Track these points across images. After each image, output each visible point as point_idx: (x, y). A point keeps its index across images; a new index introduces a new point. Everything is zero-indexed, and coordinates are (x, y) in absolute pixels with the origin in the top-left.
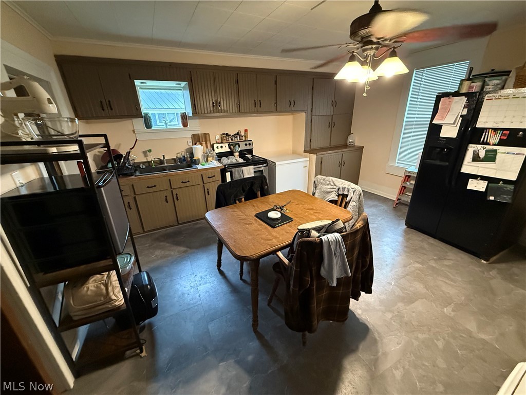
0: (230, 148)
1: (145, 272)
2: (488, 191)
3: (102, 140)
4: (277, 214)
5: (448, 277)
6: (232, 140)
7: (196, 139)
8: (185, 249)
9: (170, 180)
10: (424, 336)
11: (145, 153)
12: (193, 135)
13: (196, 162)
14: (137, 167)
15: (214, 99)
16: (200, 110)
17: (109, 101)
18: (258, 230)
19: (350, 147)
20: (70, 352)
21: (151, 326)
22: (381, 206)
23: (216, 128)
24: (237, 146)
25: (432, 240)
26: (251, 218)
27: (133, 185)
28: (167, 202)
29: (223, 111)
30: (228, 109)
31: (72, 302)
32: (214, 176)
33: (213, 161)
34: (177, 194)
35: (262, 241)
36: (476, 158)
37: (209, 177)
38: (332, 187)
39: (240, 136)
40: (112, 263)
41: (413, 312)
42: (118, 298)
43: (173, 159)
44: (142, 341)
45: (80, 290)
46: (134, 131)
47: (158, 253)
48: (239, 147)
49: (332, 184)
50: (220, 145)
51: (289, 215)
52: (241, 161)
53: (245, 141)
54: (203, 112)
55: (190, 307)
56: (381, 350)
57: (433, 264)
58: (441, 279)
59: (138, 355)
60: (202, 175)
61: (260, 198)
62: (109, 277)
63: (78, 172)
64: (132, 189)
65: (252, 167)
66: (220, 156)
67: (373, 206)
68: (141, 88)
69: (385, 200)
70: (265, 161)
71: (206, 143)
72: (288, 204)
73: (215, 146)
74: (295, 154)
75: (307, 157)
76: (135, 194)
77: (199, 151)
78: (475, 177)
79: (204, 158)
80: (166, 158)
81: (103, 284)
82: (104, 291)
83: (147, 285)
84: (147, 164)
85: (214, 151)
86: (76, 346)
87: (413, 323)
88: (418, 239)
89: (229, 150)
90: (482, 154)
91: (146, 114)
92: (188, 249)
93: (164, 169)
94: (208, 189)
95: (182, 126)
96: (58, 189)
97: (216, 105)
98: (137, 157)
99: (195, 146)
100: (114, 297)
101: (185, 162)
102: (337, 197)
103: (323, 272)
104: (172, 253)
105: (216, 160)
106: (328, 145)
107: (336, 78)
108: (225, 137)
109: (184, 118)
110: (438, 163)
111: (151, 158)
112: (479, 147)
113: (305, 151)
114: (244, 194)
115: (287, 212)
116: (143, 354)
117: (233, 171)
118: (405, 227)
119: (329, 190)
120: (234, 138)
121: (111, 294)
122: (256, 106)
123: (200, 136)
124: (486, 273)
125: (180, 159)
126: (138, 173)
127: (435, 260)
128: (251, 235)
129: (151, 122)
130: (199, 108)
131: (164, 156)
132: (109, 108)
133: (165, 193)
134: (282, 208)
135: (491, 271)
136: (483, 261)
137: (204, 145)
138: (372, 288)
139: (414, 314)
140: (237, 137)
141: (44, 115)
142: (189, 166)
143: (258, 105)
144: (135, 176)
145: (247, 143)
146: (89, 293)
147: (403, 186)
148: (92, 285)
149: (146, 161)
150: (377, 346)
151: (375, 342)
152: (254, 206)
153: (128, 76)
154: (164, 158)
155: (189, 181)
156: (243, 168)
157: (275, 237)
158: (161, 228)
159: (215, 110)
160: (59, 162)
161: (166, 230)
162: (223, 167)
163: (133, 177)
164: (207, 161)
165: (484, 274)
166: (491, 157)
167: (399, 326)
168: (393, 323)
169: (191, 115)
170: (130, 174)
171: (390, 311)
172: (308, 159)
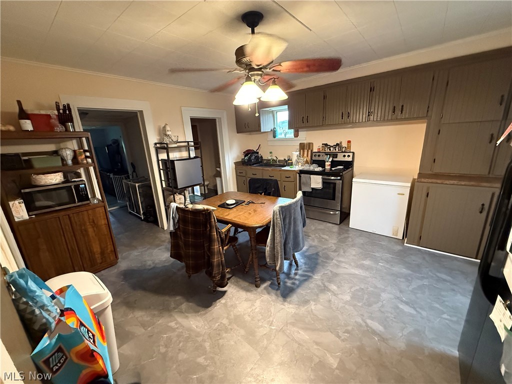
12: (301, 144)
17: (248, 123)
23: (319, 138)
39: (340, 147)
50: (317, 154)
56: (190, 315)
60: (281, 174)
65: (321, 177)
71: (308, 151)
73: (314, 154)
87: (220, 340)
91: (274, 129)
95: (293, 137)
99: (294, 152)
108: (323, 147)
113: (420, 175)
123: (305, 145)
132: (248, 127)
139: (233, 343)
140: (336, 148)
145: (346, 154)
149: (268, 159)
150: (193, 313)
151: (197, 312)
154: (277, 158)
155: (273, 177)
156: (311, 176)
171: (230, 323)
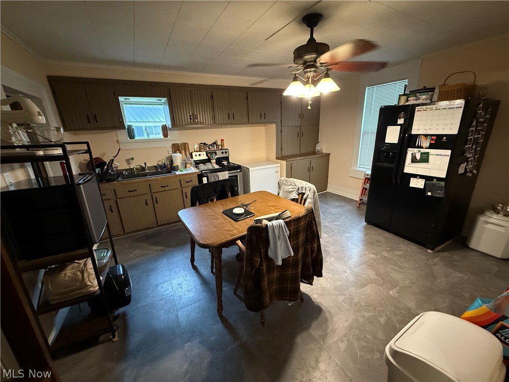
0: (207, 156)
1: (120, 265)
2: (426, 187)
3: (85, 147)
4: (241, 210)
5: (396, 265)
6: (209, 148)
7: (176, 148)
8: (163, 248)
9: (150, 185)
10: (370, 314)
11: (128, 161)
12: (173, 145)
13: (175, 169)
14: (120, 174)
15: (191, 113)
16: (178, 123)
17: (95, 115)
18: (223, 223)
19: (318, 154)
20: (47, 336)
21: (124, 315)
22: (347, 207)
23: (194, 138)
24: (214, 154)
25: (387, 234)
26: (218, 214)
27: (115, 190)
28: (147, 205)
29: (199, 123)
30: (204, 121)
31: (50, 287)
32: (192, 181)
33: (191, 167)
34: (156, 198)
35: (224, 232)
36: (414, 160)
37: (186, 182)
38: (293, 187)
39: (216, 145)
40: (88, 251)
41: (363, 295)
42: (93, 285)
43: (154, 166)
44: (115, 328)
45: (58, 276)
46: (118, 141)
47: (137, 252)
48: (216, 154)
49: (293, 184)
50: (198, 153)
51: (252, 211)
52: (217, 167)
53: (222, 149)
54: (181, 124)
55: (162, 298)
57: (385, 254)
58: (391, 267)
59: (110, 340)
60: (180, 180)
61: (230, 198)
62: (85, 265)
63: (61, 174)
64: (113, 193)
65: (228, 172)
66: (197, 163)
67: (339, 206)
68: (126, 104)
69: (349, 201)
70: (239, 167)
71: (185, 152)
72: (253, 202)
73: (194, 154)
74: (268, 161)
75: (278, 163)
76: (117, 198)
77: (178, 158)
78: (415, 176)
79: (183, 165)
80: (147, 165)
81: (79, 270)
82: (80, 277)
83: (121, 275)
84: (130, 171)
85: (192, 158)
86: (52, 332)
87: (362, 304)
88: (376, 233)
89: (207, 158)
90: (418, 157)
91: (129, 126)
92: (166, 248)
93: (145, 175)
94: (186, 193)
95: (163, 137)
96: (42, 186)
97: (194, 118)
98: (120, 164)
99: (175, 154)
100: (89, 283)
101: (165, 169)
102: (297, 196)
103: (270, 254)
104: (150, 252)
105: (194, 167)
106: (298, 152)
107: (285, 94)
108: (203, 146)
109: (165, 128)
110: (386, 165)
111: (133, 165)
112: (416, 150)
113: (277, 158)
114: (216, 195)
115: (251, 209)
116: (115, 339)
117: (209, 176)
118: (365, 223)
119: (291, 190)
120: (211, 147)
121: (87, 280)
122: (230, 118)
123: (180, 145)
124: (430, 261)
125: (161, 166)
126: (120, 179)
127: (388, 251)
128: (216, 228)
129: (134, 133)
130: (178, 121)
131: (145, 163)
132: (95, 121)
133: (146, 197)
134: (246, 206)
135: (435, 258)
136: (429, 251)
137: (184, 153)
138: (323, 272)
139: (363, 297)
140: (214, 146)
141: (34, 125)
142: (170, 172)
143: (231, 117)
144: (118, 181)
145: (224, 151)
146: (66, 278)
147: (364, 188)
148: (69, 272)
149: (128, 168)
151: (326, 320)
152: (223, 205)
153: (113, 94)
154: (146, 165)
155: (167, 186)
156: (218, 173)
157: (236, 229)
158: (141, 230)
159: (192, 122)
160: (44, 162)
161: (146, 232)
162: (200, 173)
163: (115, 182)
164: (186, 167)
165: (429, 261)
166: (425, 159)
167: (348, 307)
168: (344, 304)
169: (170, 127)
170: (112, 180)
171: (342, 295)
172: (279, 165)
